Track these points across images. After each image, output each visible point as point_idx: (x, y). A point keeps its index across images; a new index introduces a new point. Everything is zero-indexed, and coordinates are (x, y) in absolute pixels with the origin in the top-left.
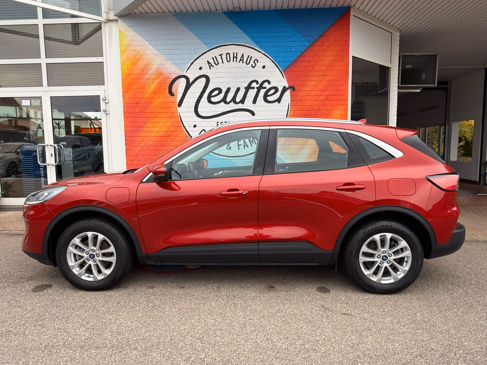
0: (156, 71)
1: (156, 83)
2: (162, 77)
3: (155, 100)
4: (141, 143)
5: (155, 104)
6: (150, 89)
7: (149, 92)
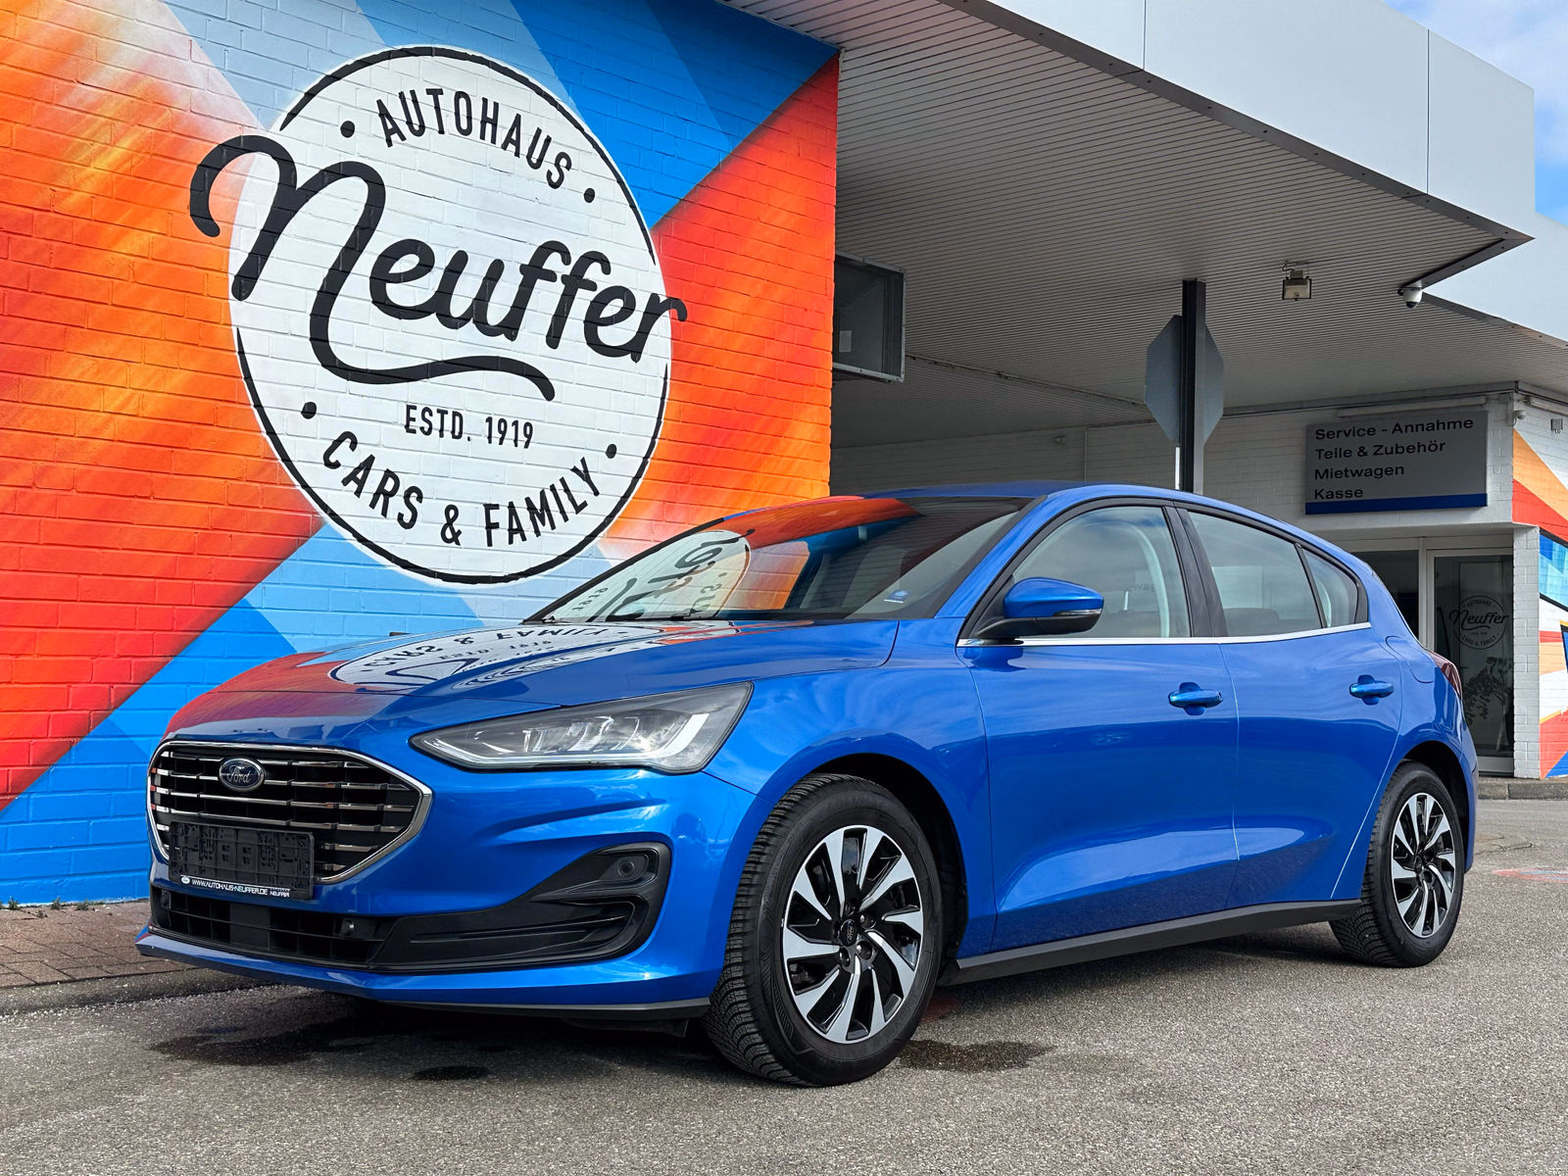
0: (133, 81)
1: (126, 143)
2: (160, 119)
3: (117, 239)
4: (16, 466)
5: (113, 259)
6: (90, 170)
7: (82, 181)
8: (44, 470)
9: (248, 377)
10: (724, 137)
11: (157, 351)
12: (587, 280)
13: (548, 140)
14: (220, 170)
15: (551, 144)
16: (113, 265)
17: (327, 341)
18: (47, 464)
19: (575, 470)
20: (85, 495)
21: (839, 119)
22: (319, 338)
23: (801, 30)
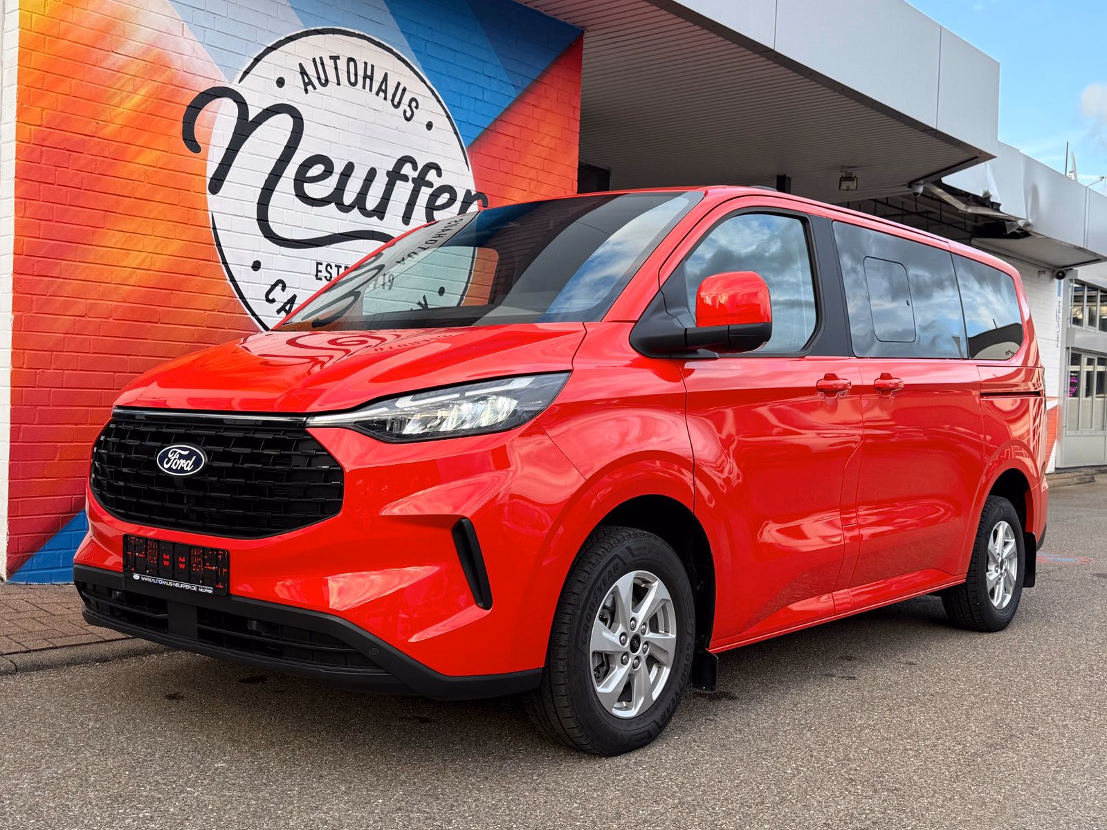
0: (147, 51)
1: (143, 92)
2: (164, 76)
3: (138, 154)
4: (75, 302)
5: (135, 167)
6: (120, 110)
7: (115, 117)
8: (92, 306)
9: (219, 245)
10: (513, 88)
11: (162, 228)
12: (427, 181)
13: (404, 90)
14: (201, 109)
15: (406, 92)
16: (135, 172)
17: (268, 221)
18: (94, 301)
19: (419, 304)
20: (118, 321)
21: (583, 76)
22: (263, 220)
23: (561, 18)
